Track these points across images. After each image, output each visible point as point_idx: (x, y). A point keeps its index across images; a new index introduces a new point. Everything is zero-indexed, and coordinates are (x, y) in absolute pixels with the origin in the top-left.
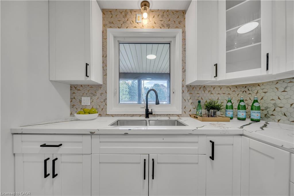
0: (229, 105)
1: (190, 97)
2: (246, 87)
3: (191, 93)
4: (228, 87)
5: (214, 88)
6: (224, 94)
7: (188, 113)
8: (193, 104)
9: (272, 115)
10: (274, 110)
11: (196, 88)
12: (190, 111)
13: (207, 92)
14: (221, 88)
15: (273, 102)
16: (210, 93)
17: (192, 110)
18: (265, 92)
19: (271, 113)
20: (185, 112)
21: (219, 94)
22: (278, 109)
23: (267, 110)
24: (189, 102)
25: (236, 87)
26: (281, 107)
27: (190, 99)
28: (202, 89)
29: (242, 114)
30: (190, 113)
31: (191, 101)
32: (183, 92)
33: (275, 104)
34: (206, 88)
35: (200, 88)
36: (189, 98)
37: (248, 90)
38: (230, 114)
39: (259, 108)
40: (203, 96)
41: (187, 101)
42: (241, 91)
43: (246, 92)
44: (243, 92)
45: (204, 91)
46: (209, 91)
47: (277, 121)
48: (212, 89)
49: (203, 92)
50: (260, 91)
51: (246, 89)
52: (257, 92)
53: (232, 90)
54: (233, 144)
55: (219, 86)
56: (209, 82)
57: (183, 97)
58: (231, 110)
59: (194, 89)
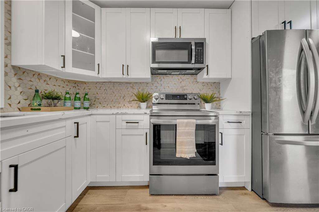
0: (68, 97)
1: (19, 84)
2: (75, 83)
3: (20, 79)
4: (62, 80)
5: (50, 79)
6: (59, 86)
7: (15, 106)
8: (24, 93)
9: (94, 104)
10: (95, 101)
11: (28, 73)
12: (19, 103)
13: (42, 81)
14: (57, 80)
15: (94, 96)
16: (46, 83)
17: (23, 102)
18: (90, 89)
19: (93, 103)
20: (10, 105)
21: (54, 85)
22: (97, 100)
23: (91, 101)
24: (16, 90)
25: (69, 81)
26: (98, 99)
27: (19, 86)
28: (36, 76)
29: (78, 104)
30: (20, 106)
31: (20, 89)
32: (6, 74)
33: (95, 97)
34: (41, 76)
35: (34, 75)
36: (17, 85)
37: (78, 86)
38: (69, 105)
39: (88, 99)
40: (38, 85)
41: (13, 88)
42: (72, 86)
43: (75, 87)
44: (74, 87)
45: (39, 80)
46: (45, 81)
47: (96, 108)
48: (48, 79)
49: (37, 80)
50: (87, 88)
51: (76, 85)
52: (84, 89)
53: (66, 84)
54: (86, 123)
55: (55, 78)
56: (53, 70)
57: (6, 83)
58: (70, 101)
59: (25, 74)
